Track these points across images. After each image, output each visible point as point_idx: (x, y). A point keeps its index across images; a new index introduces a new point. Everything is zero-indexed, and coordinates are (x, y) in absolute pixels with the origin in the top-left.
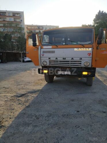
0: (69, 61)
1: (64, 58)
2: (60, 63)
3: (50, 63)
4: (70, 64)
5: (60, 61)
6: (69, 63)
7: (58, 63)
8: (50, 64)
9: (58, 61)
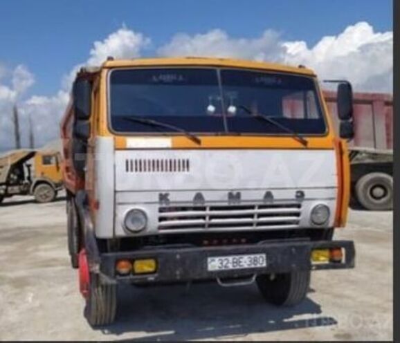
0: (252, 207)
1: (235, 193)
2: (212, 217)
3: (161, 219)
4: (255, 219)
5: (212, 208)
6: (251, 216)
7: (204, 217)
8: (164, 223)
9: (204, 209)
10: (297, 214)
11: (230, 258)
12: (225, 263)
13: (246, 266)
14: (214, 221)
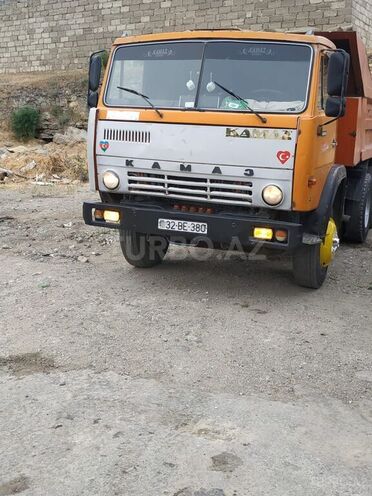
0: (204, 180)
1: (186, 165)
2: (170, 185)
4: (208, 193)
5: (170, 177)
6: (205, 188)
7: (163, 184)
9: (162, 177)
10: (250, 193)
11: (177, 222)
12: (171, 225)
13: (189, 231)
14: (171, 189)
